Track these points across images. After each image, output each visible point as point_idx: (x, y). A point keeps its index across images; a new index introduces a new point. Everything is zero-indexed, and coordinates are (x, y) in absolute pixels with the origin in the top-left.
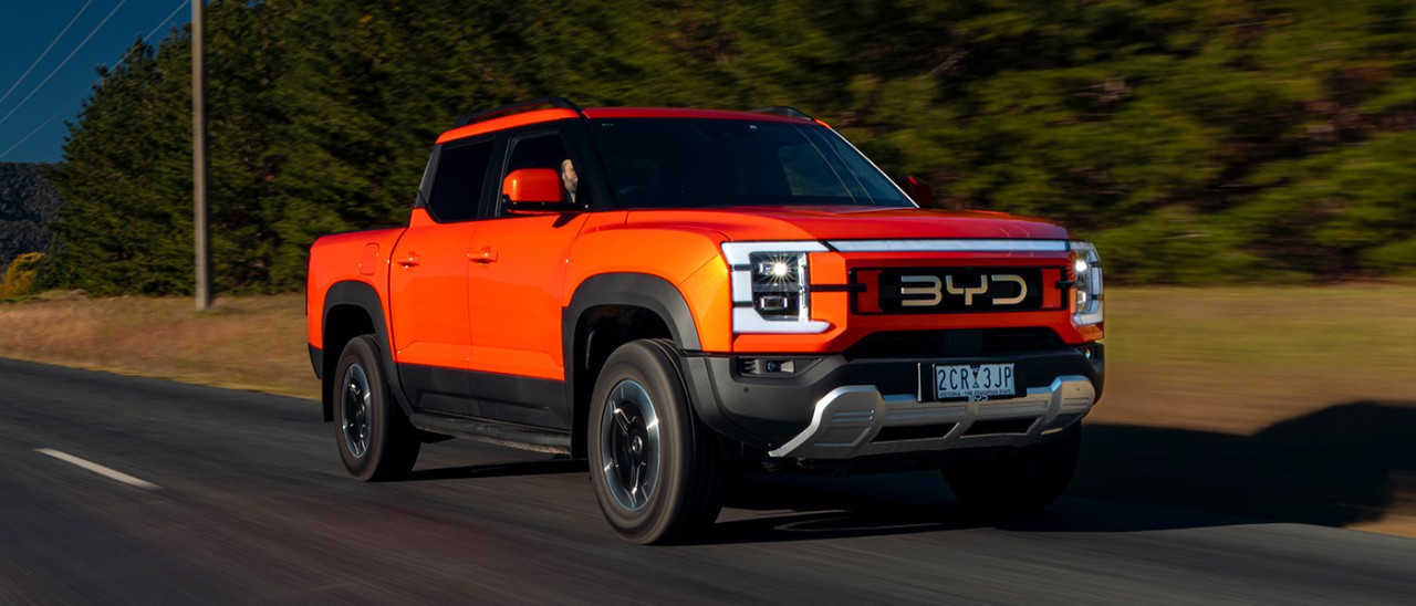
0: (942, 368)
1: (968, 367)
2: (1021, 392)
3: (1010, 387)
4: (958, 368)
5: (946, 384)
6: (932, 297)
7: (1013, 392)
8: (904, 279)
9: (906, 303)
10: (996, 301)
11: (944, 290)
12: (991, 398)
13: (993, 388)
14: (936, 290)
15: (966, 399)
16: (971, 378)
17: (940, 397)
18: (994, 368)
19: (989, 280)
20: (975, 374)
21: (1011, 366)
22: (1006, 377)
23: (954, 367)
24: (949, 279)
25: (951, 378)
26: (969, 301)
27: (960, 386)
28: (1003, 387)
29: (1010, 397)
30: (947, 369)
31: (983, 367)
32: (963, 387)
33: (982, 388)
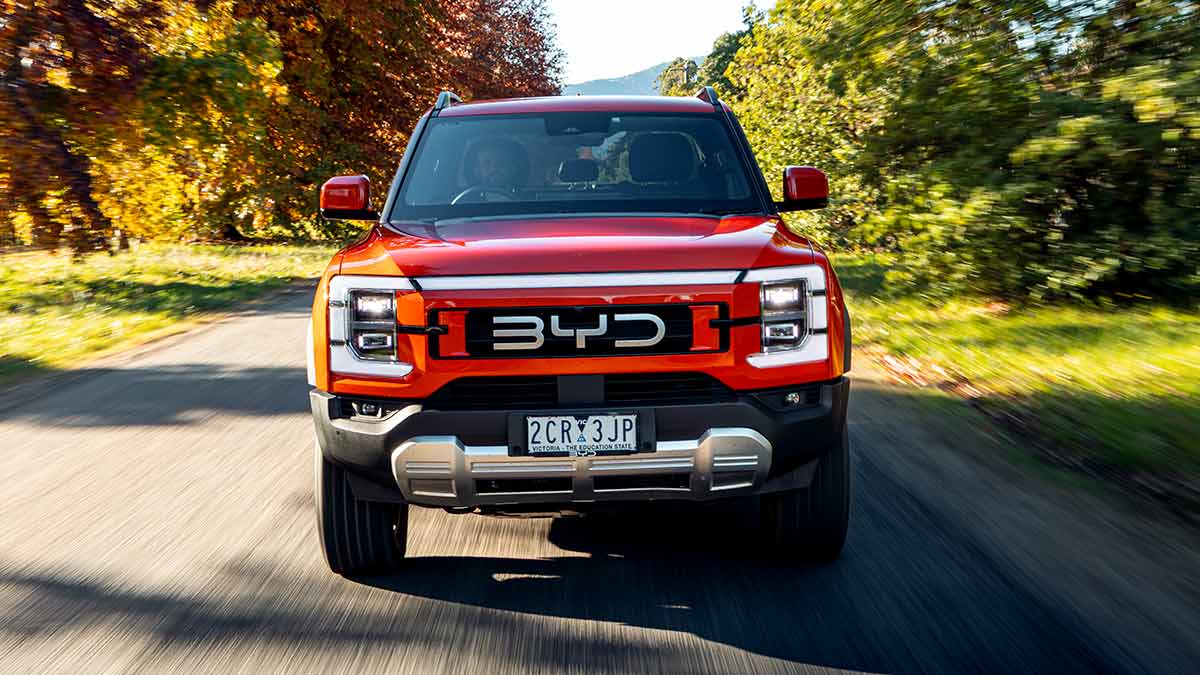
0: (535, 419)
1: (571, 419)
2: (645, 446)
3: (631, 440)
4: (558, 420)
5: (541, 437)
6: (533, 339)
7: (633, 447)
8: (497, 320)
9: (497, 346)
10: (619, 344)
11: (547, 331)
12: (600, 453)
13: (605, 442)
14: (538, 332)
15: (566, 454)
16: (575, 431)
17: (532, 451)
18: (608, 421)
19: (610, 319)
20: (582, 427)
21: (633, 418)
22: (625, 430)
23: (553, 419)
24: (555, 319)
25: (544, 430)
26: (581, 344)
27: (559, 439)
28: (620, 440)
29: (628, 453)
30: (543, 421)
31: (592, 419)
32: (563, 442)
33: (590, 442)
